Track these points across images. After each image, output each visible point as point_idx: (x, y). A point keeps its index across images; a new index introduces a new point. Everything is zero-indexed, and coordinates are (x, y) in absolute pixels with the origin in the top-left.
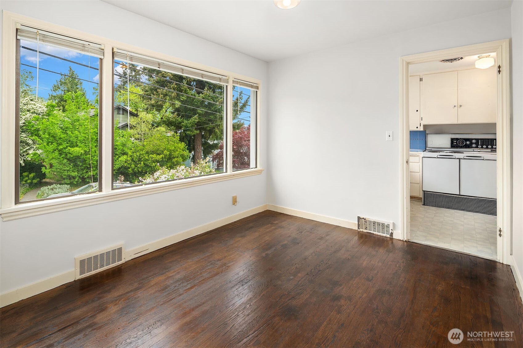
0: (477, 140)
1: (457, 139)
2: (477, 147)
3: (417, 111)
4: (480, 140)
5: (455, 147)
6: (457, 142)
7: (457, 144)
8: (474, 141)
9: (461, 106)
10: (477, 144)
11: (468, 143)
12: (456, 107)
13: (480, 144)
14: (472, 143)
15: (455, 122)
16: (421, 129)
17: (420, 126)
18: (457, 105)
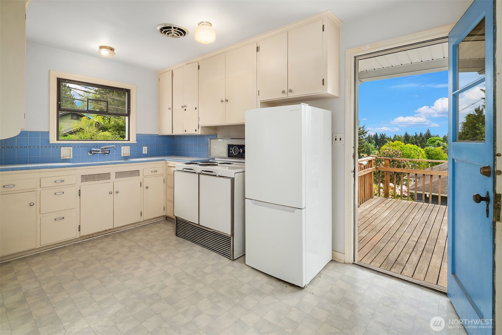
1: (232, 146)
3: (196, 108)
5: (231, 157)
6: (232, 149)
9: (227, 101)
11: (241, 150)
16: (199, 132)
17: (199, 128)
18: (224, 100)
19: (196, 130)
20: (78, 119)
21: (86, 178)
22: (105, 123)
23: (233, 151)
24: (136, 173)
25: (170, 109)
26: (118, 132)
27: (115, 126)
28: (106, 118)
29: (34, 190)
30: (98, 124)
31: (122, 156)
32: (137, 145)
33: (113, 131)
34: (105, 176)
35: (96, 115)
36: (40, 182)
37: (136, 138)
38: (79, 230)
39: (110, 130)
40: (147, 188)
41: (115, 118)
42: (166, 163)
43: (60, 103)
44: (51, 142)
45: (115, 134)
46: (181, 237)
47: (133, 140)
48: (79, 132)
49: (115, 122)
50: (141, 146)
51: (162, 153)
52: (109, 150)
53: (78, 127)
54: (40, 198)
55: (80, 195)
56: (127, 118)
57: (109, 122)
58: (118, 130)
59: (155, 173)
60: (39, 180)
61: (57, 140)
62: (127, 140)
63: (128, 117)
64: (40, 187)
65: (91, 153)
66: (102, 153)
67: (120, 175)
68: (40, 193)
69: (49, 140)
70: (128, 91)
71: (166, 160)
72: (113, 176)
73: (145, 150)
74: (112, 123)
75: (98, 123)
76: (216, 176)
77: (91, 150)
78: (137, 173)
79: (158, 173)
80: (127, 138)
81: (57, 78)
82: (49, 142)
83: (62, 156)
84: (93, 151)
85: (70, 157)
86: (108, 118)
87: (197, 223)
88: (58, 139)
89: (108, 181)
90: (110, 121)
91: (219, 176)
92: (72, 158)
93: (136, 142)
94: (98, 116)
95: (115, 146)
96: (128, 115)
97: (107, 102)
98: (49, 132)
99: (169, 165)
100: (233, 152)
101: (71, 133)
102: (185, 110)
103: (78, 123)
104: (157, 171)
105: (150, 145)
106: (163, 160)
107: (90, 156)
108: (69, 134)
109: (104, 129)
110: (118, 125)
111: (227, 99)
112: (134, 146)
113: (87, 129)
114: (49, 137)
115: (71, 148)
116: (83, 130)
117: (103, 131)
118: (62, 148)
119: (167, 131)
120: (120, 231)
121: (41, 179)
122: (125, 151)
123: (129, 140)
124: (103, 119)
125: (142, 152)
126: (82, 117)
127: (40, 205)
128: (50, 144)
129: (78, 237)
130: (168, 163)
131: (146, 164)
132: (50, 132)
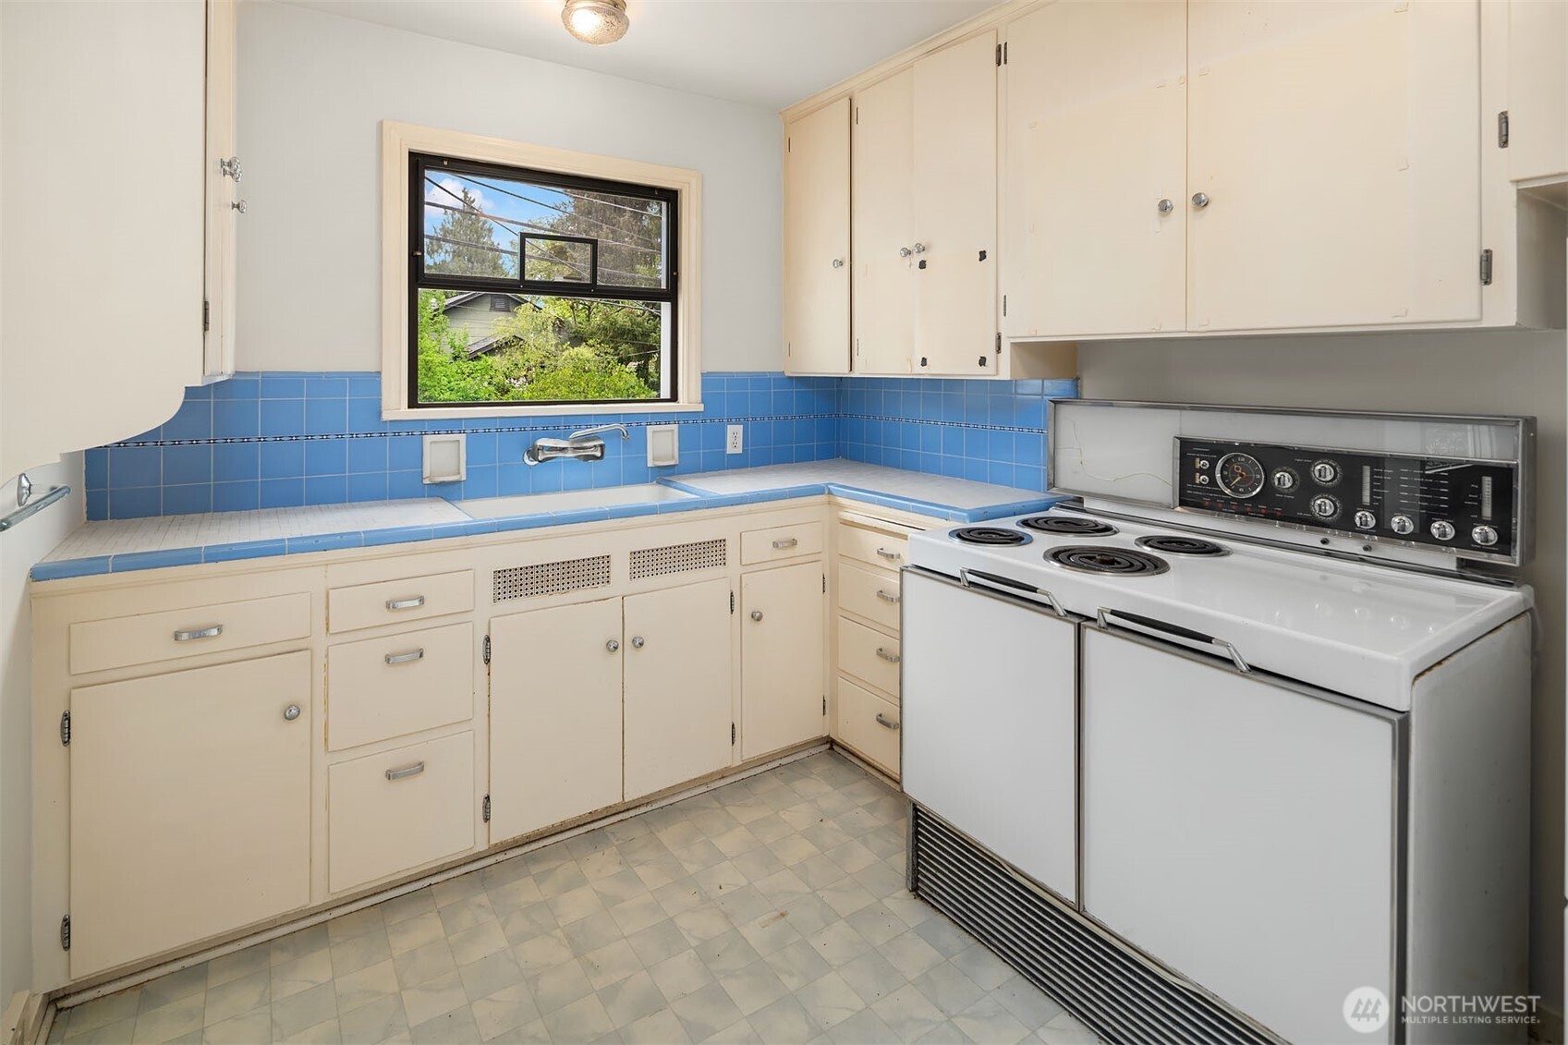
0: (1350, 463)
1: (1215, 449)
2: (1344, 523)
3: (983, 255)
4: (1367, 471)
5: (1203, 507)
6: (1213, 467)
7: (1213, 481)
8: (1325, 472)
9: (1200, 202)
10: (1347, 492)
11: (1284, 479)
12: (1177, 216)
13: (1366, 499)
14: (1309, 488)
15: (1171, 325)
16: (1002, 369)
17: (999, 350)
18: (1179, 199)
19: (983, 361)
20: (507, 310)
21: (513, 582)
22: (578, 320)
23: (1218, 476)
24: (711, 552)
25: (841, 263)
26: (612, 345)
27: (605, 329)
28: (581, 306)
29: (302, 644)
30: (560, 325)
31: (650, 465)
32: (704, 421)
33: (600, 344)
34: (590, 571)
35: (554, 297)
36: (327, 608)
37: (702, 390)
38: (487, 819)
39: (591, 342)
40: (759, 619)
41: (605, 305)
42: (829, 503)
43: (419, 254)
44: (386, 416)
45: (606, 353)
46: (942, 912)
47: (690, 398)
48: (511, 346)
49: (606, 317)
50: (721, 420)
51: (797, 447)
52: (602, 442)
53: (507, 335)
54: (326, 679)
55: (488, 661)
56: (666, 307)
57: (588, 316)
58: (612, 339)
59: (790, 552)
60: (324, 600)
61: (409, 407)
62: (669, 397)
63: (669, 303)
64: (328, 630)
65: (533, 453)
66: (576, 457)
67: (648, 562)
68: (327, 656)
69: (380, 407)
70: (670, 197)
71: (830, 493)
72: (620, 567)
73: (734, 439)
74: (597, 319)
75: (560, 321)
76: (1231, 662)
77: (534, 446)
78: (714, 553)
79: (798, 550)
80: (665, 392)
81: (412, 155)
82: (380, 413)
83: (426, 473)
84: (543, 448)
85: (459, 473)
86: (585, 304)
87: (1072, 897)
88: (413, 403)
89: (601, 591)
90: (590, 313)
91: (1253, 668)
92: (464, 478)
93: (701, 408)
94: (559, 299)
95: (622, 427)
96: (671, 294)
97: (594, 243)
98: (379, 373)
99: (848, 516)
100: (1219, 481)
101: (490, 351)
102: (923, 265)
103: (508, 321)
104: (794, 542)
105: (754, 419)
106: (818, 491)
107: (530, 467)
108: (485, 353)
109: (578, 339)
110: (614, 323)
111: (1207, 191)
112: (695, 422)
113: (531, 338)
114: (380, 394)
115: (462, 437)
116: (521, 343)
117: (573, 346)
118: (428, 439)
119: (827, 361)
120: (649, 808)
121: (331, 592)
122: (662, 444)
123: (674, 398)
124: (572, 307)
125: (724, 445)
126: (520, 304)
127: (327, 711)
128: (386, 422)
129: (482, 847)
130: (841, 507)
131: (750, 512)
132: (383, 374)
